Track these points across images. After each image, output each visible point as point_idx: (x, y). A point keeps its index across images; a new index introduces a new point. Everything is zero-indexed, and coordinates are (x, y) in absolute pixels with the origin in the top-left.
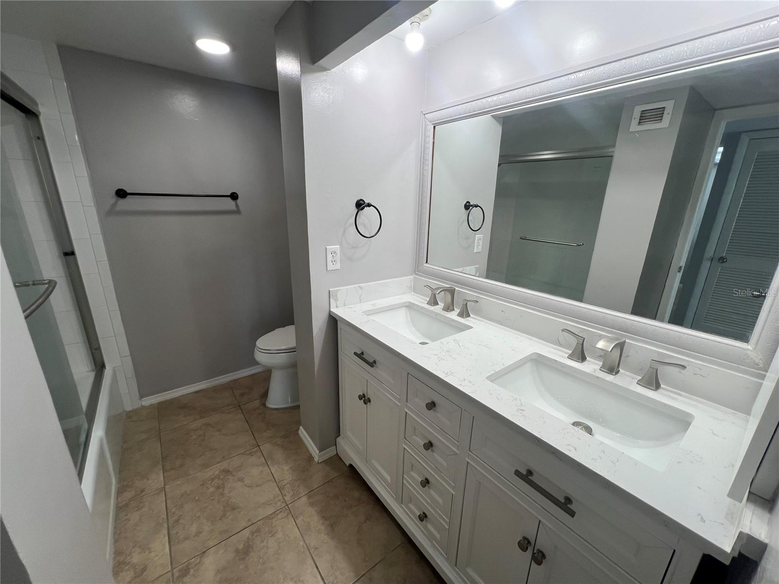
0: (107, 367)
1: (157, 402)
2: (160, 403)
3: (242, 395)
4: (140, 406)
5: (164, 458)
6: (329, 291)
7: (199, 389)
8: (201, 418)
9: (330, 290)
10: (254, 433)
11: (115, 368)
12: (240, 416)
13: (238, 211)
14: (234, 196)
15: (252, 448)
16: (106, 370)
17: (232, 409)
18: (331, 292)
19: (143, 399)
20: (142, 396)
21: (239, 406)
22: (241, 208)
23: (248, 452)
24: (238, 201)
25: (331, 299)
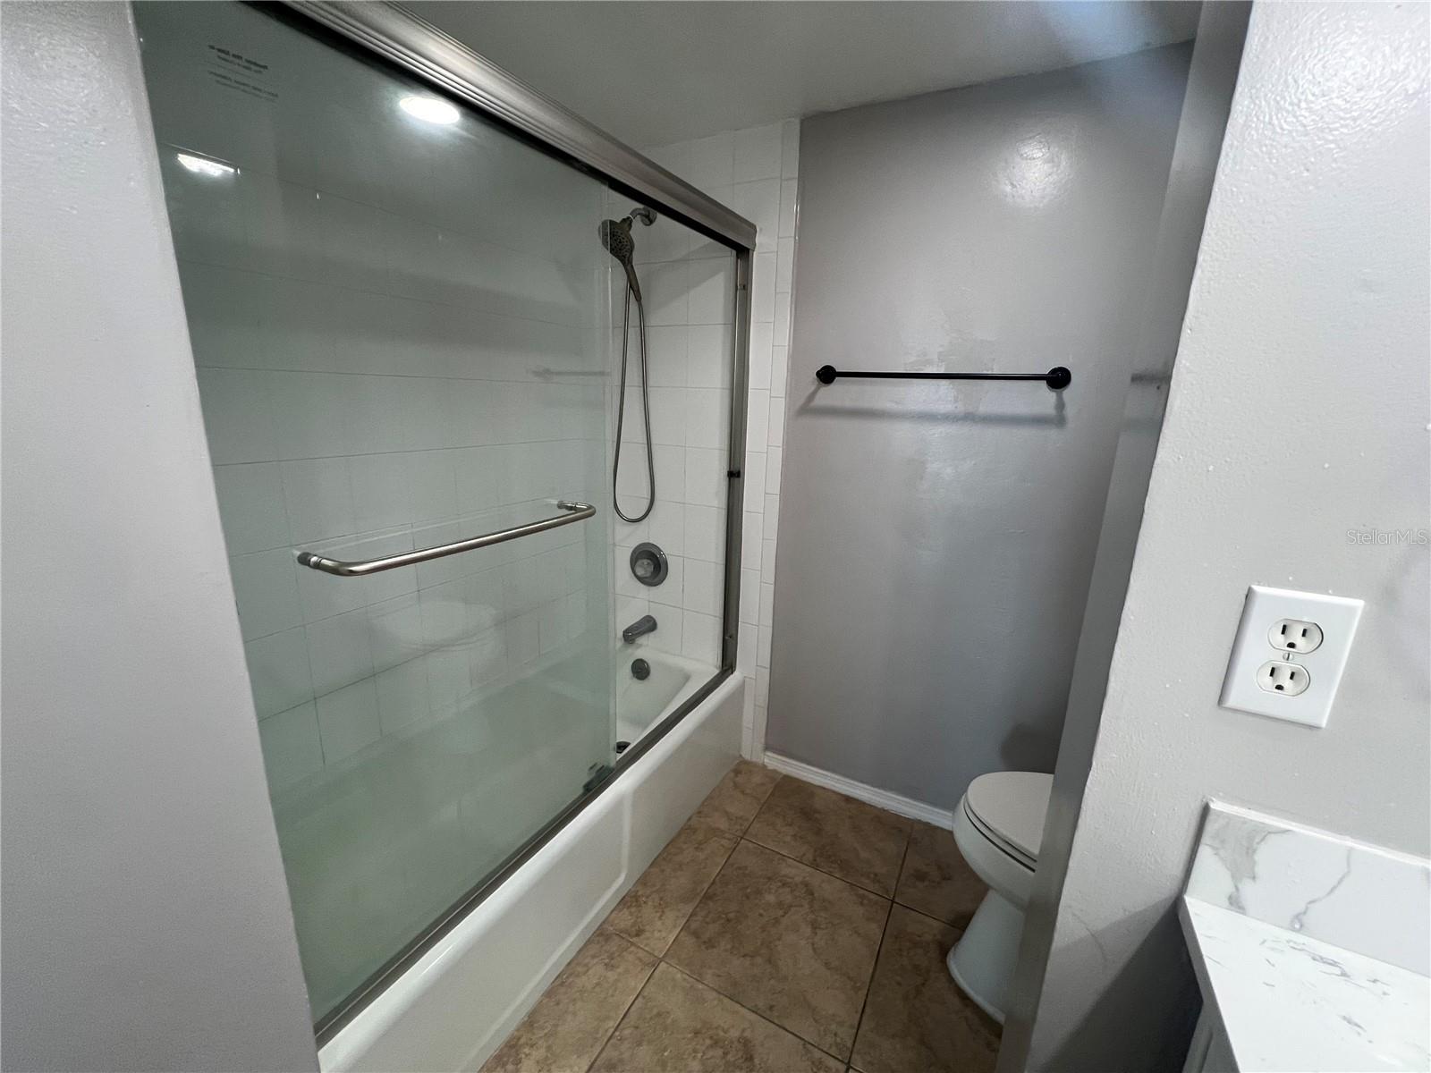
0: (736, 673)
1: (784, 772)
2: (788, 779)
3: (920, 876)
4: (761, 762)
5: (708, 897)
6: (1206, 811)
7: (856, 796)
8: (814, 865)
9: (1216, 806)
10: (868, 1010)
11: (747, 679)
12: (875, 930)
13: (1059, 420)
14: (1058, 379)
15: (833, 1051)
16: (731, 676)
17: (872, 896)
18: (1211, 818)
19: (769, 754)
20: (767, 748)
21: (893, 901)
22: (1070, 411)
23: (817, 1054)
24: (1067, 393)
25: (1204, 852)
